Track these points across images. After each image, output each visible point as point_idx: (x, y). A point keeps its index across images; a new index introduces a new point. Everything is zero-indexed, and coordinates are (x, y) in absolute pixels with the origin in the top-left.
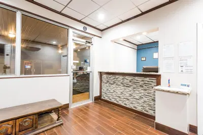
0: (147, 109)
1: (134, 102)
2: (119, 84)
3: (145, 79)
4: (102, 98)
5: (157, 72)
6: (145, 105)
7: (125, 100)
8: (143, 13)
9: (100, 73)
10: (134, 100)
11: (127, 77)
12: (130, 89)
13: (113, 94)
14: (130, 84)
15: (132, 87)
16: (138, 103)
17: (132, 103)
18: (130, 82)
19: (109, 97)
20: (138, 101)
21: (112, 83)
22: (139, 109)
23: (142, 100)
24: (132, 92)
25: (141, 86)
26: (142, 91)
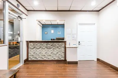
0: (60, 58)
1: (54, 56)
2: (44, 48)
3: (60, 44)
4: (29, 59)
5: (64, 40)
6: (59, 56)
7: (48, 56)
8: (58, 11)
9: (27, 41)
10: (54, 55)
11: (49, 43)
12: (51, 50)
13: (40, 54)
14: (52, 47)
15: (52, 49)
16: (56, 56)
17: (52, 57)
18: (51, 46)
19: (36, 58)
20: (56, 55)
21: (38, 48)
22: (57, 59)
23: (58, 54)
24: (52, 51)
25: (57, 47)
26: (58, 50)
